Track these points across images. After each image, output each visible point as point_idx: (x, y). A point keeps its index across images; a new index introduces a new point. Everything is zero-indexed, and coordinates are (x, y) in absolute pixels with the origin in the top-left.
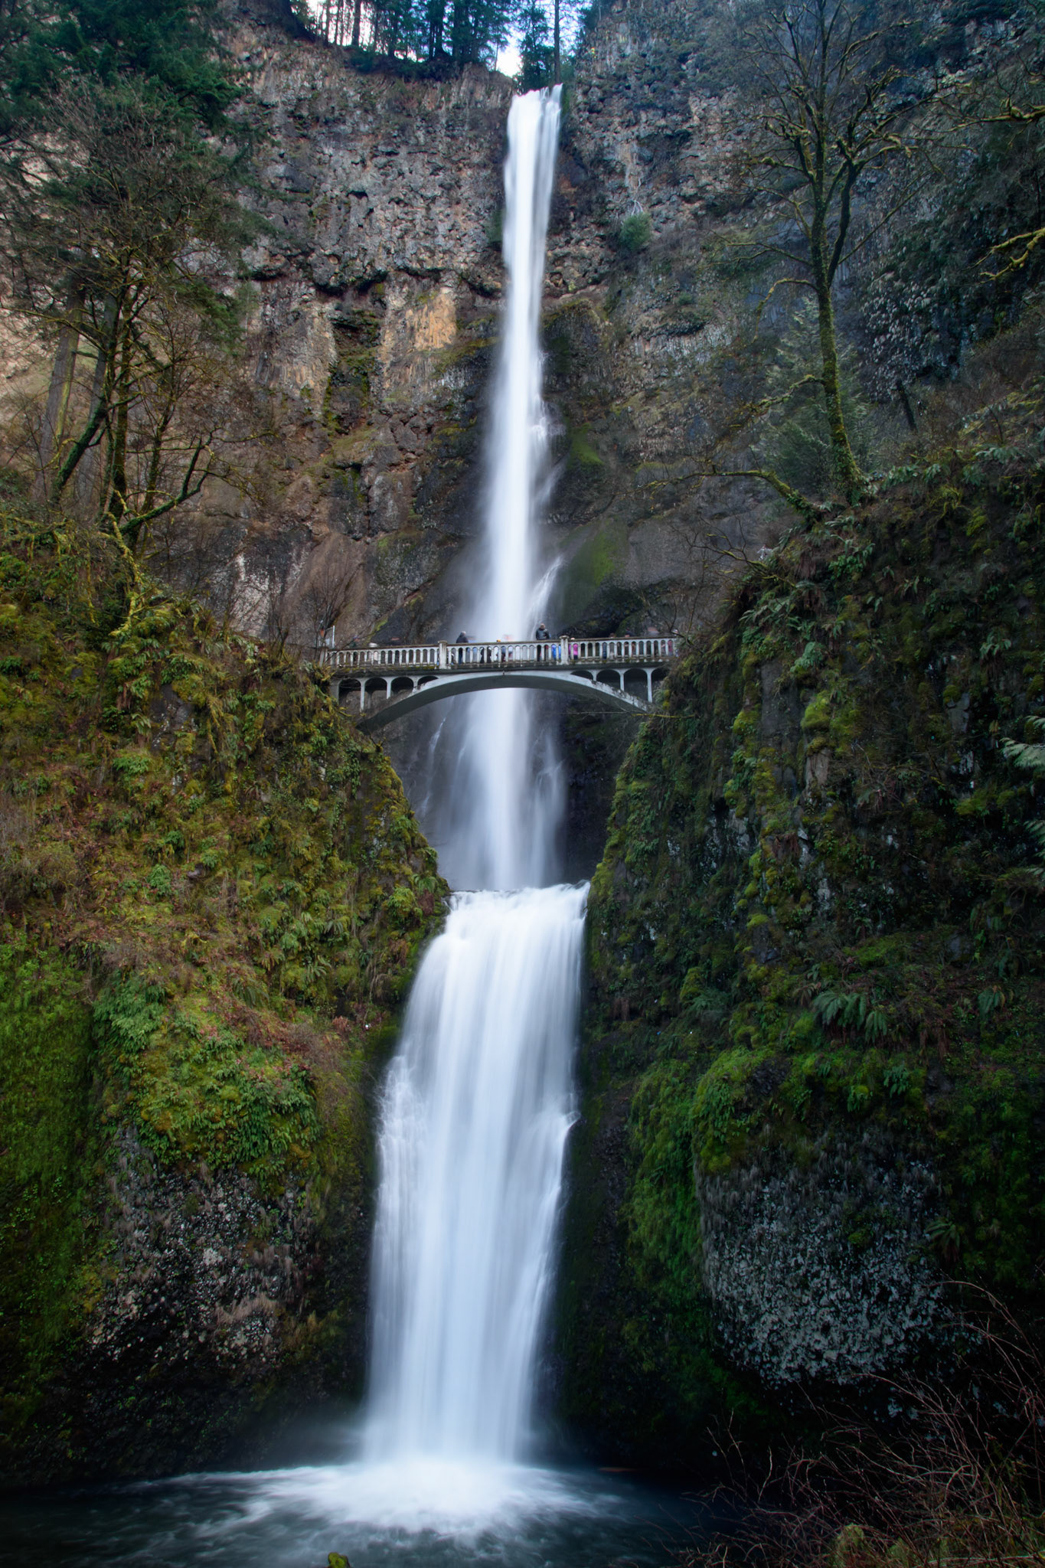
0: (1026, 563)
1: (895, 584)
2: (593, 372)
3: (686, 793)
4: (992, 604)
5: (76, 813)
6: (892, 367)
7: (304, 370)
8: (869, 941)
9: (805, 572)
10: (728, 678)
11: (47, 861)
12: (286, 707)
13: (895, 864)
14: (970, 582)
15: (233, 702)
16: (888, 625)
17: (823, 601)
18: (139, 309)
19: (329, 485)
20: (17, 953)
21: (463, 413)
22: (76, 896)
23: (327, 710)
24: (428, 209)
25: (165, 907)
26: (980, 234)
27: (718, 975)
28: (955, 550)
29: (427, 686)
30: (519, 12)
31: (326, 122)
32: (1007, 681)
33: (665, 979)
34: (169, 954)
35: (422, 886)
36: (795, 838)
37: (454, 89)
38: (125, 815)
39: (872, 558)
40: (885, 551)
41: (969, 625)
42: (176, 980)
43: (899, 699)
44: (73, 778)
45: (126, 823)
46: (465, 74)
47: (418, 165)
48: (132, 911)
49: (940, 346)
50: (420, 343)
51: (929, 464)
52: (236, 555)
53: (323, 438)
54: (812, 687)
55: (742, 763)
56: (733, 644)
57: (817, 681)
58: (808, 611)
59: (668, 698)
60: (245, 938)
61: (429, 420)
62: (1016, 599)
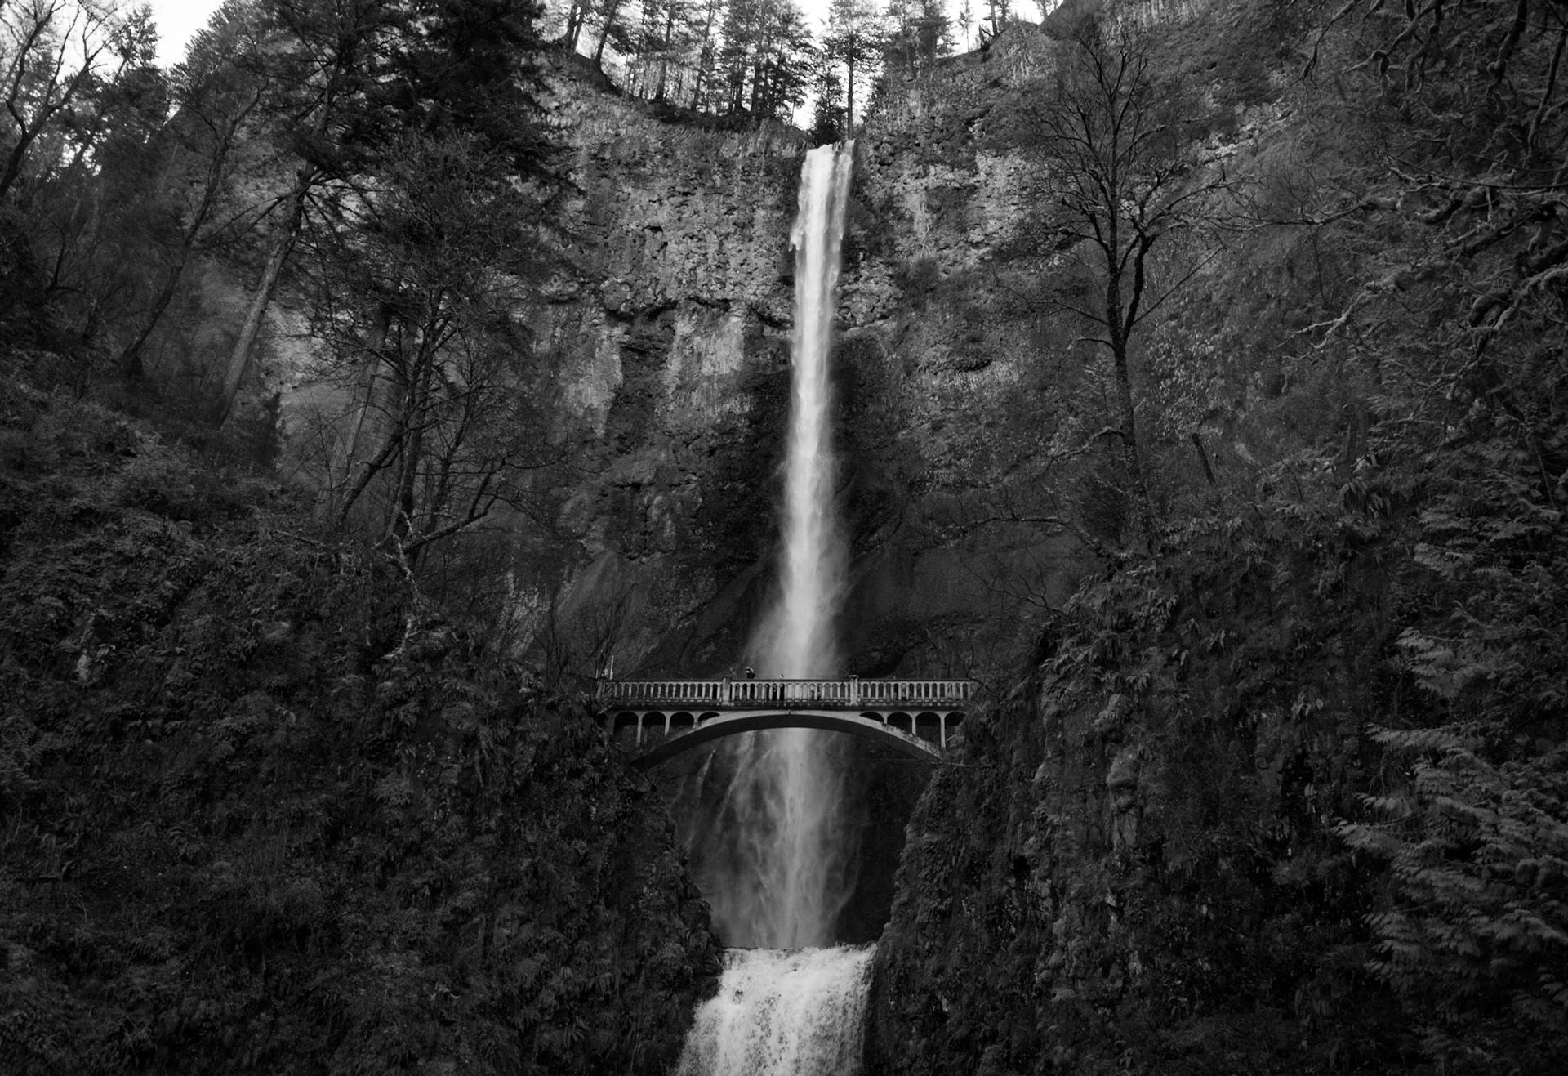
0: (1333, 621)
1: (1200, 637)
2: (879, 401)
3: (982, 849)
4: (1301, 662)
5: (328, 846)
6: (1179, 409)
7: (590, 390)
8: (1186, 1022)
9: (1107, 620)
10: (1027, 729)
11: (293, 900)
12: (558, 741)
13: (1211, 937)
14: (1277, 638)
15: (504, 733)
16: (1194, 679)
17: (1127, 652)
18: (445, 340)
19: (608, 503)
20: (252, 1002)
21: (747, 437)
22: (321, 939)
23: (602, 745)
24: (721, 244)
25: (416, 957)
26: (1260, 289)
27: (1018, 1056)
28: (1260, 605)
29: (708, 723)
30: (815, 77)
31: (627, 165)
32: (1321, 743)
33: (959, 1058)
34: (417, 1010)
35: (693, 943)
36: (1104, 905)
37: (751, 140)
38: (380, 849)
39: (1176, 609)
40: (1189, 603)
41: (1278, 683)
42: (421, 1040)
43: (1209, 757)
44: (329, 808)
45: (382, 859)
46: (762, 127)
47: (714, 205)
48: (380, 959)
49: (1225, 391)
50: (707, 369)
51: (1229, 518)
52: (506, 571)
53: (603, 456)
54: (1118, 741)
55: (1044, 819)
56: (1032, 692)
57: (1123, 735)
58: (1112, 662)
59: (963, 745)
60: (499, 994)
61: (713, 442)
62: (1326, 656)
